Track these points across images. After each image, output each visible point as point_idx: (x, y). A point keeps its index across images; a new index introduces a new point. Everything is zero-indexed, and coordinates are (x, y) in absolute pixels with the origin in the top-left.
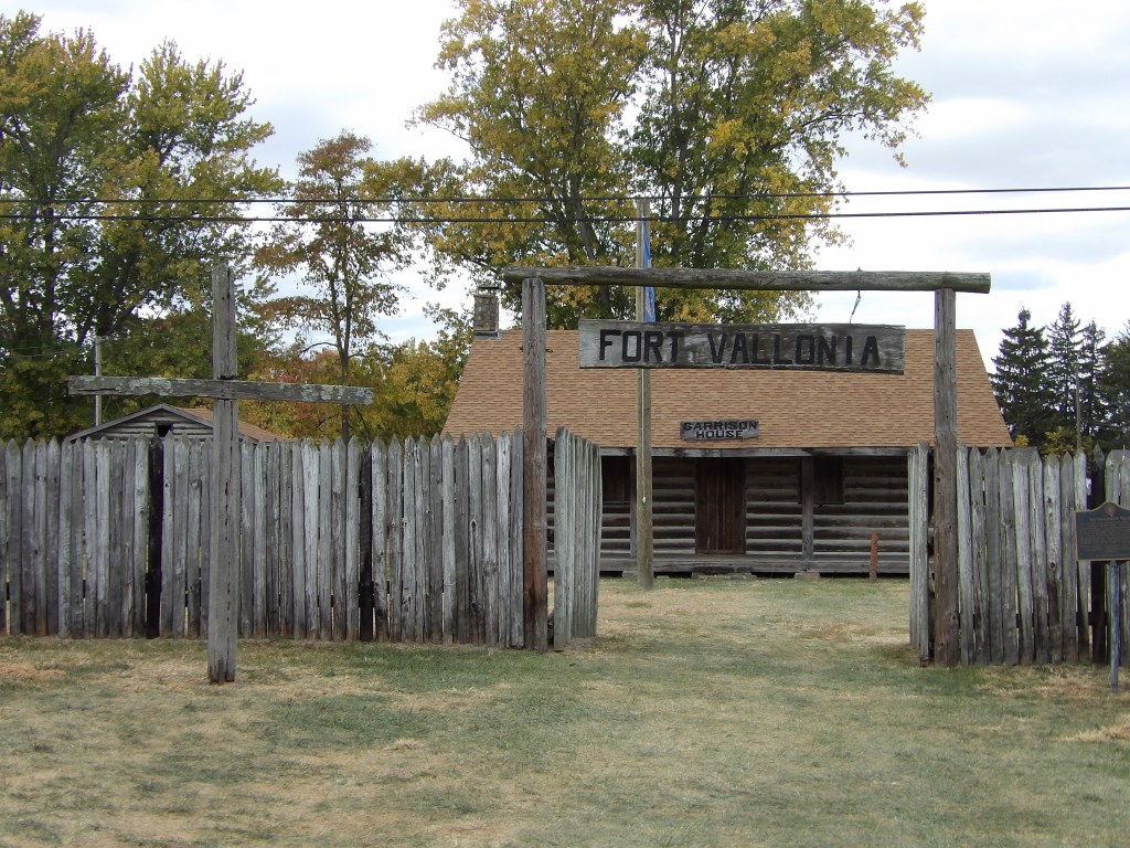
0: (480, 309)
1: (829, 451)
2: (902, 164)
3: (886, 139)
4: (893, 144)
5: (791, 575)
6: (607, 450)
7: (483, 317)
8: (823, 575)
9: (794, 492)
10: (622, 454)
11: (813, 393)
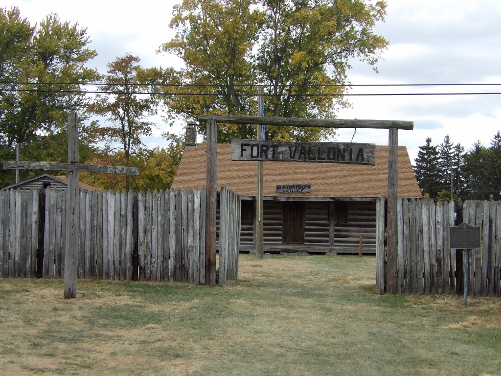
0: (188, 134)
1: (342, 199)
2: (377, 72)
3: (369, 61)
4: (372, 63)
5: (324, 254)
6: (244, 197)
7: (189, 138)
8: (338, 254)
9: (326, 217)
10: (250, 199)
11: (335, 173)
